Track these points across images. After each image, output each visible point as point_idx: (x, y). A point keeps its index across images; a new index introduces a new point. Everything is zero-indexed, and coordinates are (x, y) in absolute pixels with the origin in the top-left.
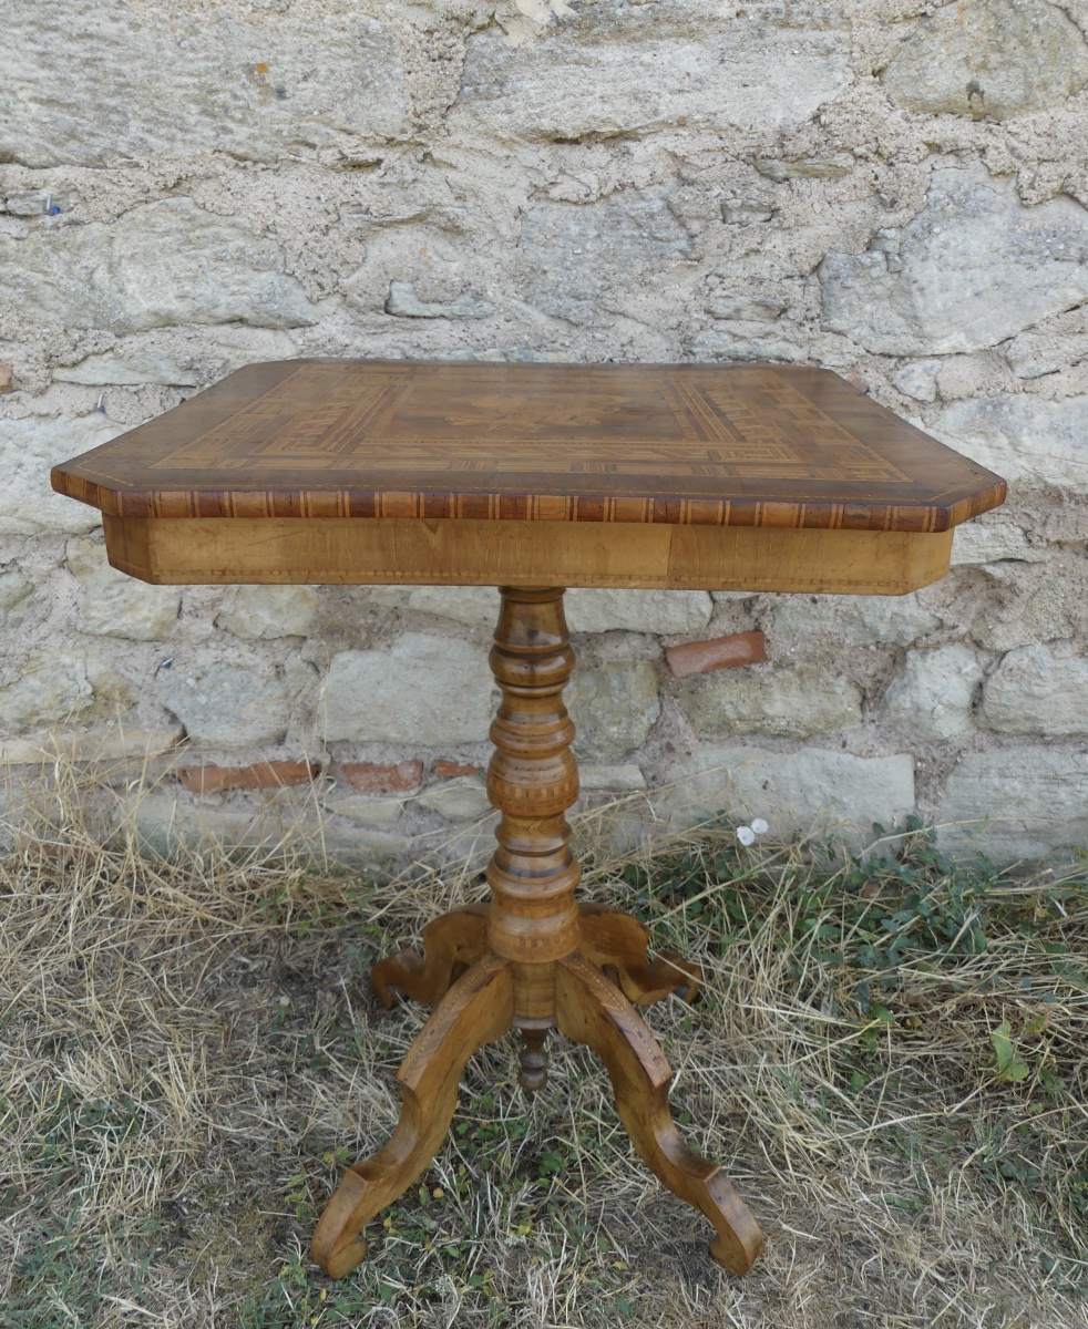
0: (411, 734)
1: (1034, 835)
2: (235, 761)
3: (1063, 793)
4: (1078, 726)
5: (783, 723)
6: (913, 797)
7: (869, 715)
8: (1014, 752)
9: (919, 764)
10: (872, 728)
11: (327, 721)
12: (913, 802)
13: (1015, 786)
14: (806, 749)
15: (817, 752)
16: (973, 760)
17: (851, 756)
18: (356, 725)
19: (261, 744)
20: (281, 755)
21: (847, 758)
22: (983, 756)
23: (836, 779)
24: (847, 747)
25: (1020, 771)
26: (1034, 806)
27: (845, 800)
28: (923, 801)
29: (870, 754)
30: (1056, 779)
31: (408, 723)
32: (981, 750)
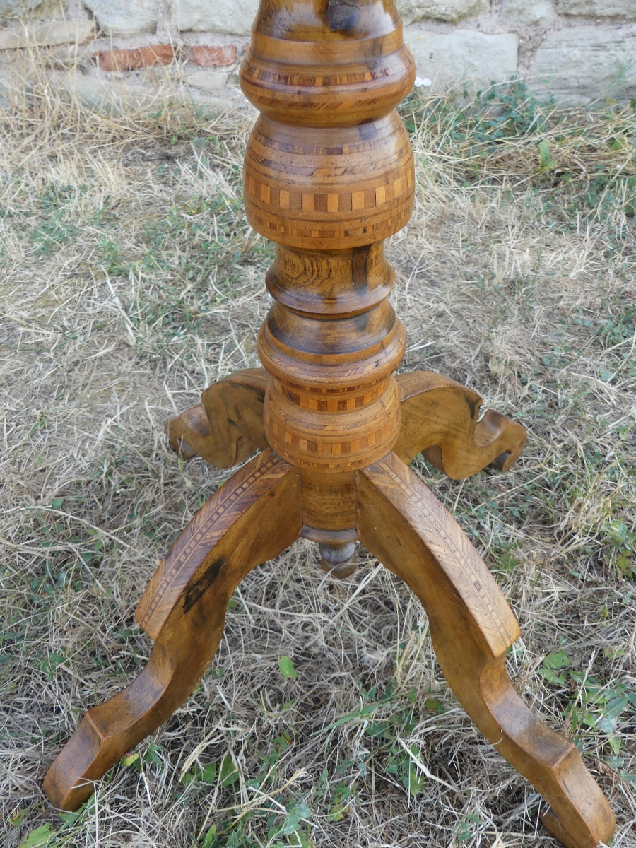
0: (229, 24)
1: (582, 89)
2: (129, 45)
3: (602, 56)
4: (617, 9)
5: (443, 9)
6: (516, 65)
7: (495, 8)
8: (577, 29)
9: (521, 41)
10: (495, 16)
11: (179, 13)
12: (515, 69)
13: (576, 54)
14: (457, 31)
15: (463, 31)
16: (553, 36)
17: (482, 34)
18: (196, 16)
19: (143, 31)
20: (153, 40)
21: (479, 34)
22: (559, 33)
23: (472, 50)
24: (480, 28)
25: (579, 43)
26: (586, 67)
27: (476, 64)
28: (521, 66)
29: (492, 33)
30: (600, 47)
31: (226, 14)
32: (559, 30)
